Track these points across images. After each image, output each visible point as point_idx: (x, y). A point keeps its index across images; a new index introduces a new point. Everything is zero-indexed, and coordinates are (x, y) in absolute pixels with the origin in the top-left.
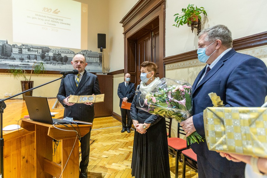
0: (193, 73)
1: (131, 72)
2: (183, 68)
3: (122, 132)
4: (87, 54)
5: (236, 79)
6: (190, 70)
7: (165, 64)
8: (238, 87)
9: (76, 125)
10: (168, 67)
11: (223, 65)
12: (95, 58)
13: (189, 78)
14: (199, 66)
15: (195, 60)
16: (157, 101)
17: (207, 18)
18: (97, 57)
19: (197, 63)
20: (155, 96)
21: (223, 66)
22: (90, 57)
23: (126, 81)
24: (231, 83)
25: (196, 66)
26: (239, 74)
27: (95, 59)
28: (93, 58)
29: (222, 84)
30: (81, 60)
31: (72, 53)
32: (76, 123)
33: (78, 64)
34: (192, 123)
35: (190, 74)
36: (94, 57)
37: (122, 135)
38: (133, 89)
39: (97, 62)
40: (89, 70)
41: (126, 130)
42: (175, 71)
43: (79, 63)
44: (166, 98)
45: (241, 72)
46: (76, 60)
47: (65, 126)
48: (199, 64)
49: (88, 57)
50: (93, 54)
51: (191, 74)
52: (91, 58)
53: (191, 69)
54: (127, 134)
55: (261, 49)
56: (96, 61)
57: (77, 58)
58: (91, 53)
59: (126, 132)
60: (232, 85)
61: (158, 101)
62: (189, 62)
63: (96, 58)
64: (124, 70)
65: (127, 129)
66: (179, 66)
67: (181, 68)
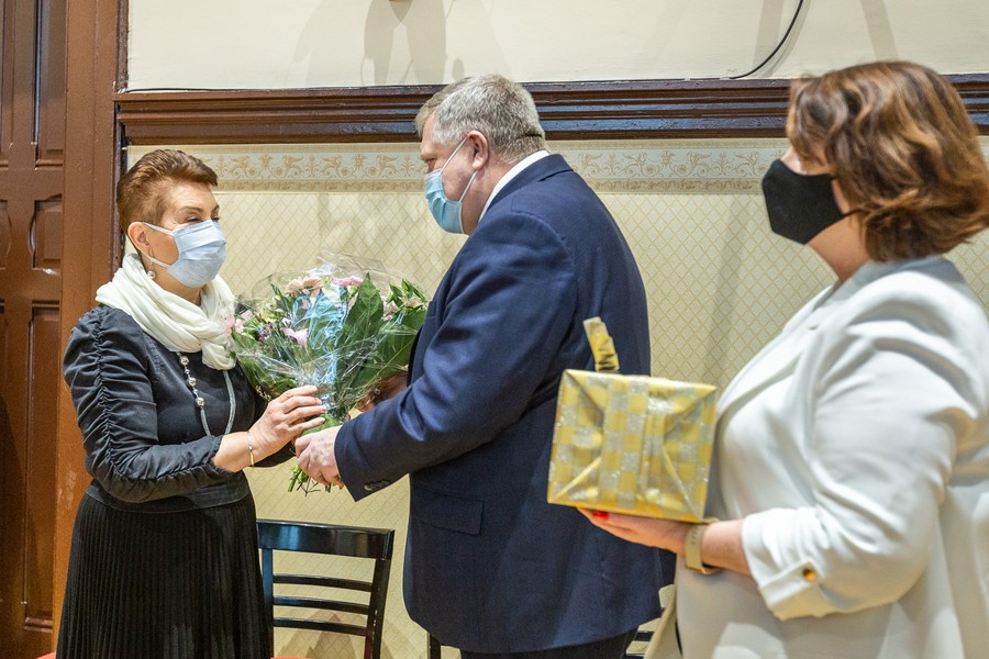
0: (355, 231)
6: (332, 207)
7: (125, 142)
14: (394, 187)
15: (371, 149)
19: (383, 166)
25: (378, 187)
35: (337, 232)
48: (397, 177)
51: (339, 234)
53: (344, 203)
62: (330, 155)
66: (248, 169)
67: (266, 188)
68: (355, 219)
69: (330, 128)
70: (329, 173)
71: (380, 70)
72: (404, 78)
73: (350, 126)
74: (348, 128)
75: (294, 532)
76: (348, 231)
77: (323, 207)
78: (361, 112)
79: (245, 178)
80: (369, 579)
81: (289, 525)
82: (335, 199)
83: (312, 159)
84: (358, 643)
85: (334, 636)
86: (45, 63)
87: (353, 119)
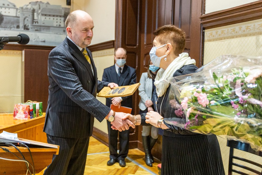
1: (128, 45)
2: (246, 35)
3: (110, 164)
4: (41, 9)
7: (204, 29)
9: (25, 148)
10: (211, 35)
12: (55, 18)
16: (211, 102)
18: (60, 16)
20: (203, 91)
22: (46, 15)
23: (117, 65)
27: (55, 20)
28: (52, 18)
31: (11, 6)
32: (27, 144)
36: (54, 16)
37: (110, 171)
38: (132, 80)
39: (60, 25)
40: (44, 42)
41: (116, 161)
44: (231, 95)
47: (3, 149)
49: (43, 15)
50: (52, 9)
52: (48, 18)
54: (118, 170)
56: (58, 24)
58: (49, 7)
59: (117, 166)
61: (213, 103)
63: (59, 18)
64: (113, 41)
65: (120, 158)
66: (235, 32)
70: (260, 29)
79: (234, 34)
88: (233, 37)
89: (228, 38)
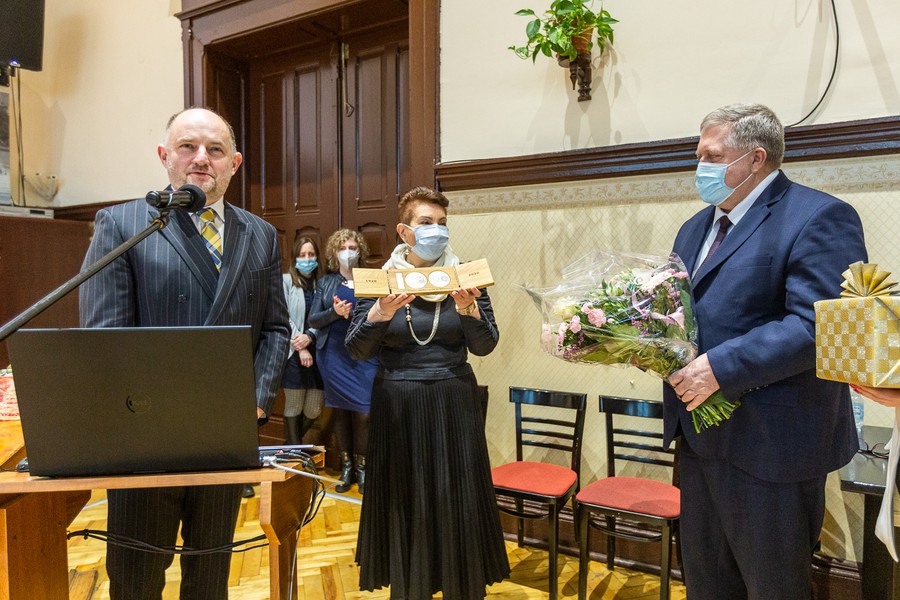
0: (562, 230)
2: (523, 208)
5: (809, 254)
6: (549, 218)
8: (815, 272)
10: (456, 202)
11: (769, 214)
13: (547, 246)
14: (583, 205)
17: (610, 48)
19: (577, 194)
21: (770, 218)
24: (798, 262)
26: (815, 240)
29: (777, 266)
30: (212, 136)
33: (196, 160)
34: (710, 372)
35: (552, 232)
42: (487, 217)
43: (202, 154)
45: (819, 235)
46: (187, 136)
48: (584, 200)
51: (552, 233)
53: (556, 215)
55: (840, 167)
57: (189, 127)
60: (801, 267)
61: (611, 320)
67: (514, 210)
68: (562, 224)
69: (546, 175)
71: (574, 141)
72: (588, 144)
73: (558, 173)
74: (557, 174)
75: (532, 394)
76: (558, 230)
77: (544, 218)
78: (564, 165)
80: (574, 421)
81: (530, 390)
82: (551, 213)
83: (538, 192)
84: (569, 455)
85: (555, 451)
86: (402, 153)
87: (559, 169)
88: (499, 210)
89: (490, 211)
